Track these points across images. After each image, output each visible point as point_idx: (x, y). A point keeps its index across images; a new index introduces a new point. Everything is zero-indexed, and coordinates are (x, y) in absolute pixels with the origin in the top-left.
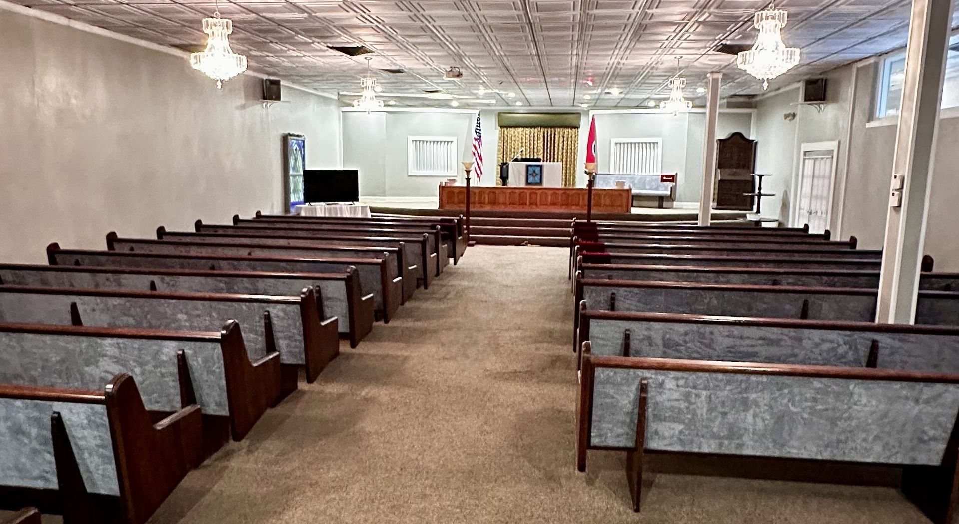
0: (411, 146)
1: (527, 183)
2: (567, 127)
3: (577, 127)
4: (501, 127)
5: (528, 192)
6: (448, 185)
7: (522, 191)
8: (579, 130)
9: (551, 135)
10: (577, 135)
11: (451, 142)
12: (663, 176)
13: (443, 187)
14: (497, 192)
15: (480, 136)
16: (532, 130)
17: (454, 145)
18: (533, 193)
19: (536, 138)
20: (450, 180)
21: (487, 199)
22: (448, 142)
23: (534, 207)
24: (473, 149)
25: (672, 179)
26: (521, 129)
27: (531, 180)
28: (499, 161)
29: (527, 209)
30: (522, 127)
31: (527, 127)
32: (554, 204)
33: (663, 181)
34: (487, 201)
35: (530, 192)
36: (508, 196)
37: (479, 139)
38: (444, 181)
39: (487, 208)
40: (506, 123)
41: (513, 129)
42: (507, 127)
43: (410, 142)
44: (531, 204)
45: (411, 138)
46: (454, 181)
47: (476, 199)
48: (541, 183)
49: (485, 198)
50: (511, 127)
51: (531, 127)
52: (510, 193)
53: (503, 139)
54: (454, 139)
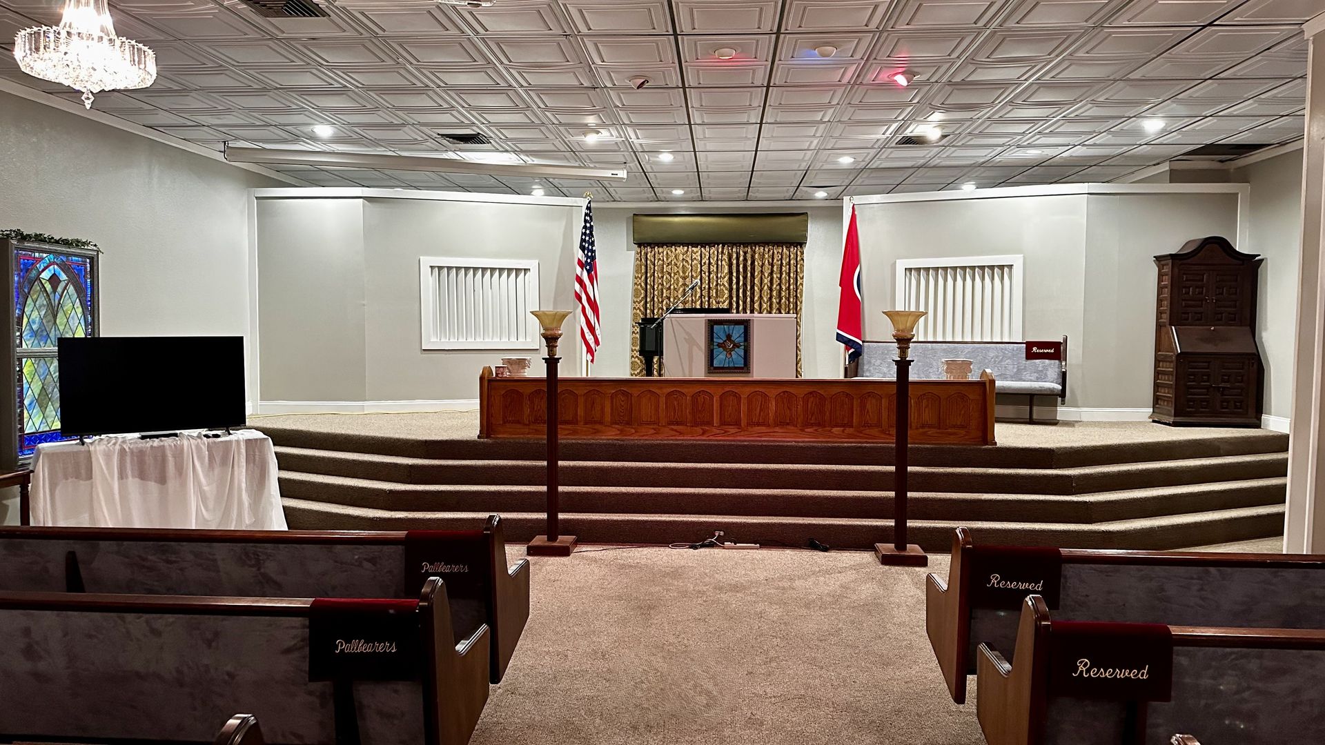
0: (428, 281)
1: (711, 367)
2: (779, 244)
3: (801, 243)
4: (639, 245)
5: (717, 392)
6: (507, 374)
7: (697, 389)
8: (806, 250)
9: (745, 260)
10: (799, 262)
11: (526, 270)
12: (1029, 345)
13: (490, 381)
14: (635, 392)
15: (593, 258)
16: (705, 251)
17: (533, 276)
18: (730, 392)
19: (714, 268)
20: (509, 361)
21: (608, 409)
22: (518, 271)
23: (732, 430)
24: (577, 287)
25: (1055, 351)
26: (680, 250)
27: (721, 358)
28: (635, 315)
29: (716, 437)
30: (684, 244)
31: (695, 245)
32: (782, 422)
33: (1030, 356)
34: (608, 418)
35: (719, 391)
36: (663, 400)
37: (590, 265)
38: (494, 362)
39: (609, 436)
40: (648, 235)
41: (664, 250)
42: (652, 244)
43: (425, 270)
44: (723, 423)
45: (427, 261)
46: (522, 363)
47: (581, 412)
48: (746, 367)
49: (602, 410)
50: (660, 245)
51: (703, 245)
52: (669, 394)
53: (644, 272)
54: (532, 264)
